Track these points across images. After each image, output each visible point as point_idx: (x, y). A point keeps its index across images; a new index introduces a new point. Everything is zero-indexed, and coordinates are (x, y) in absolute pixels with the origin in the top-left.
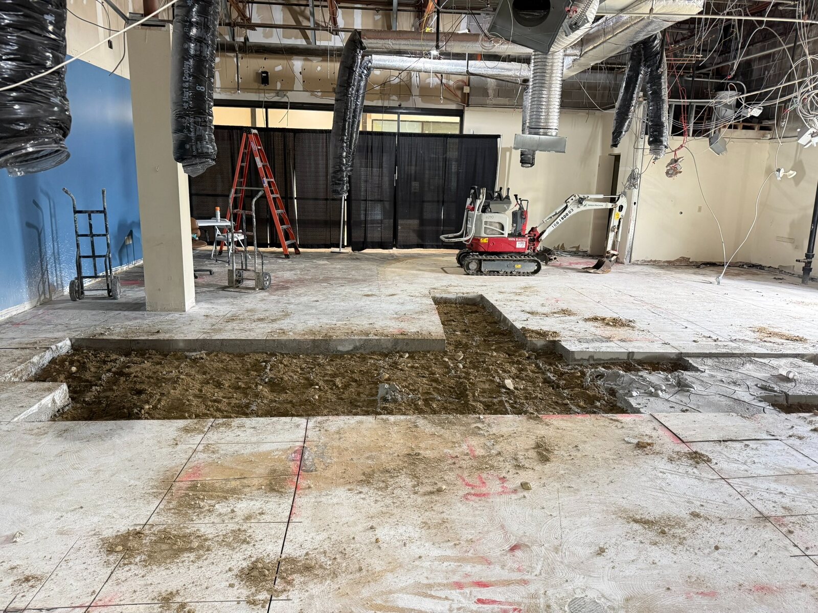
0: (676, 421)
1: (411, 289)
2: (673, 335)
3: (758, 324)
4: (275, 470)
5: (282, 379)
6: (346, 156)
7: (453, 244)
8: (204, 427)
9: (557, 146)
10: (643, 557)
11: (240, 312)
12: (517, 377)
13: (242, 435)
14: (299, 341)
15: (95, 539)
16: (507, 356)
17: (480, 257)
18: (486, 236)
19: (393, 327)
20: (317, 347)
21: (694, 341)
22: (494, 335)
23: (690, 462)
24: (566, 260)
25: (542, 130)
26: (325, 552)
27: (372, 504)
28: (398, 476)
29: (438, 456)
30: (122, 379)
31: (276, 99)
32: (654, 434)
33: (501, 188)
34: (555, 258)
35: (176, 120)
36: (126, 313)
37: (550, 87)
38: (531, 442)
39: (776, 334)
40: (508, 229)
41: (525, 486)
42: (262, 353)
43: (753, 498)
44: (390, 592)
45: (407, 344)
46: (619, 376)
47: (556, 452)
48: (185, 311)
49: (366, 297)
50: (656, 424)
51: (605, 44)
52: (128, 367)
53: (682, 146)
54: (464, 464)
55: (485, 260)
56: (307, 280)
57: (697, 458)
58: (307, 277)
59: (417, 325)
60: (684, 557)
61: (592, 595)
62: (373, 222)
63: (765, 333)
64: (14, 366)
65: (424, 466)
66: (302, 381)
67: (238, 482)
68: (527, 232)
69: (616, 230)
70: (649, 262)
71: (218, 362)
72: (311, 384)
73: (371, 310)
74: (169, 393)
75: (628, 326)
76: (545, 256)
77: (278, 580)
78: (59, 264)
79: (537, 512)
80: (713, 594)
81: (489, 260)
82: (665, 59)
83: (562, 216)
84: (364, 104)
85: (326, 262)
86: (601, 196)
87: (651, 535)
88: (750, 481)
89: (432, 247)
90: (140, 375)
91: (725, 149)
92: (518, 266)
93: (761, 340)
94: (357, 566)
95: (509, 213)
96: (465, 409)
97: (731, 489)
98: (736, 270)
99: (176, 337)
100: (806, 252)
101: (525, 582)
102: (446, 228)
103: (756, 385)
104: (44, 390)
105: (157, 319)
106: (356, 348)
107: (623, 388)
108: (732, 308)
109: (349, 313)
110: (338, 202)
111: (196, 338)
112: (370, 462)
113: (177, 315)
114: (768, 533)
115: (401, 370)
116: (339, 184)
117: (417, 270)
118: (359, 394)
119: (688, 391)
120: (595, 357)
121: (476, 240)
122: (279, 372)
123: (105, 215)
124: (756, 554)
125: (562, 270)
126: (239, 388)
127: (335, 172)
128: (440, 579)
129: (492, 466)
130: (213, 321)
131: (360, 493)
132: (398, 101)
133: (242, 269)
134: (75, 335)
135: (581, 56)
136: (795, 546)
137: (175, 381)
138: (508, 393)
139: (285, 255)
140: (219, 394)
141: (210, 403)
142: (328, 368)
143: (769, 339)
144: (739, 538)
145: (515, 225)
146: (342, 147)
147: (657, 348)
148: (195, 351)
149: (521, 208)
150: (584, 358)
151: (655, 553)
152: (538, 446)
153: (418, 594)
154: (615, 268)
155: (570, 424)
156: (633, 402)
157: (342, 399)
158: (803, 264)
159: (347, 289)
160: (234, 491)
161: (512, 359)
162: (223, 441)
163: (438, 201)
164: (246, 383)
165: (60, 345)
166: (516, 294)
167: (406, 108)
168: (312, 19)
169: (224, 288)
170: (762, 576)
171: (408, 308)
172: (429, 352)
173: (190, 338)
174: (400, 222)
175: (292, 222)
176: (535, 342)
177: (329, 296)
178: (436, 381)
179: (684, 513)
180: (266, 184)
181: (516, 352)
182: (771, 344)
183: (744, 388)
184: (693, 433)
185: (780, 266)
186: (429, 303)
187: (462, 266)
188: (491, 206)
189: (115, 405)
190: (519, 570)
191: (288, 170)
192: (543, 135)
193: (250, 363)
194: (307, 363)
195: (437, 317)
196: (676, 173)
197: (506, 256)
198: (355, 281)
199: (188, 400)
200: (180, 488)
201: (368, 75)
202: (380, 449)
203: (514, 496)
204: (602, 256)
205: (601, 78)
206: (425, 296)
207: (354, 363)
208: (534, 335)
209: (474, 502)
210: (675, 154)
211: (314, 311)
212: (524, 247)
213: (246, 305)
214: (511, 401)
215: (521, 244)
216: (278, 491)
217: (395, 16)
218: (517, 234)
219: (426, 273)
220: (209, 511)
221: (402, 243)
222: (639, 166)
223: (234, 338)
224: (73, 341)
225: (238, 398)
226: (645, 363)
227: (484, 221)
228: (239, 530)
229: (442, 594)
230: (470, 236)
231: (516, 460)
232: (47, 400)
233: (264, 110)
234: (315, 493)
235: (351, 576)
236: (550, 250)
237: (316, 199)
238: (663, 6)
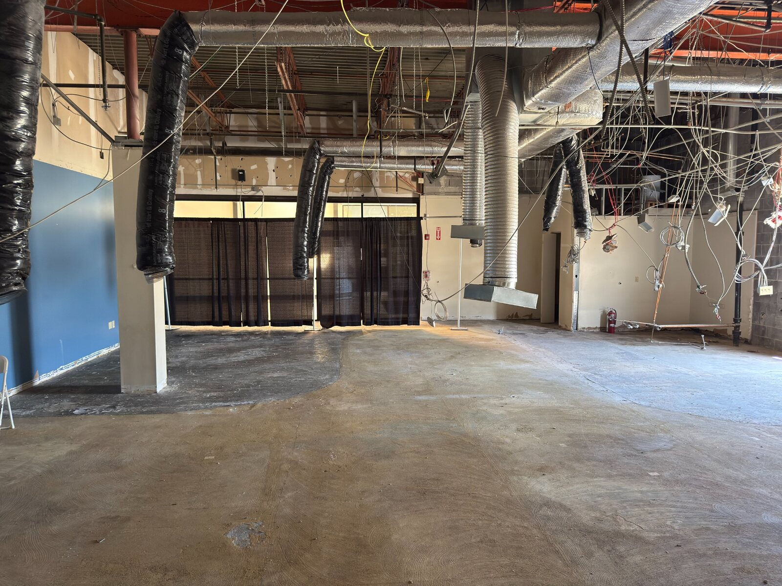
31: (252, 193)
48: (156, 392)
51: (529, 146)
53: (614, 225)
70: (594, 329)
82: (582, 156)
84: (328, 196)
100: (734, 317)
132: (361, 192)
146: (304, 237)
167: (369, 198)
168: (282, 125)
196: (612, 248)
201: (330, 173)
205: (540, 166)
210: (610, 232)
222: (577, 245)
238: (568, 120)
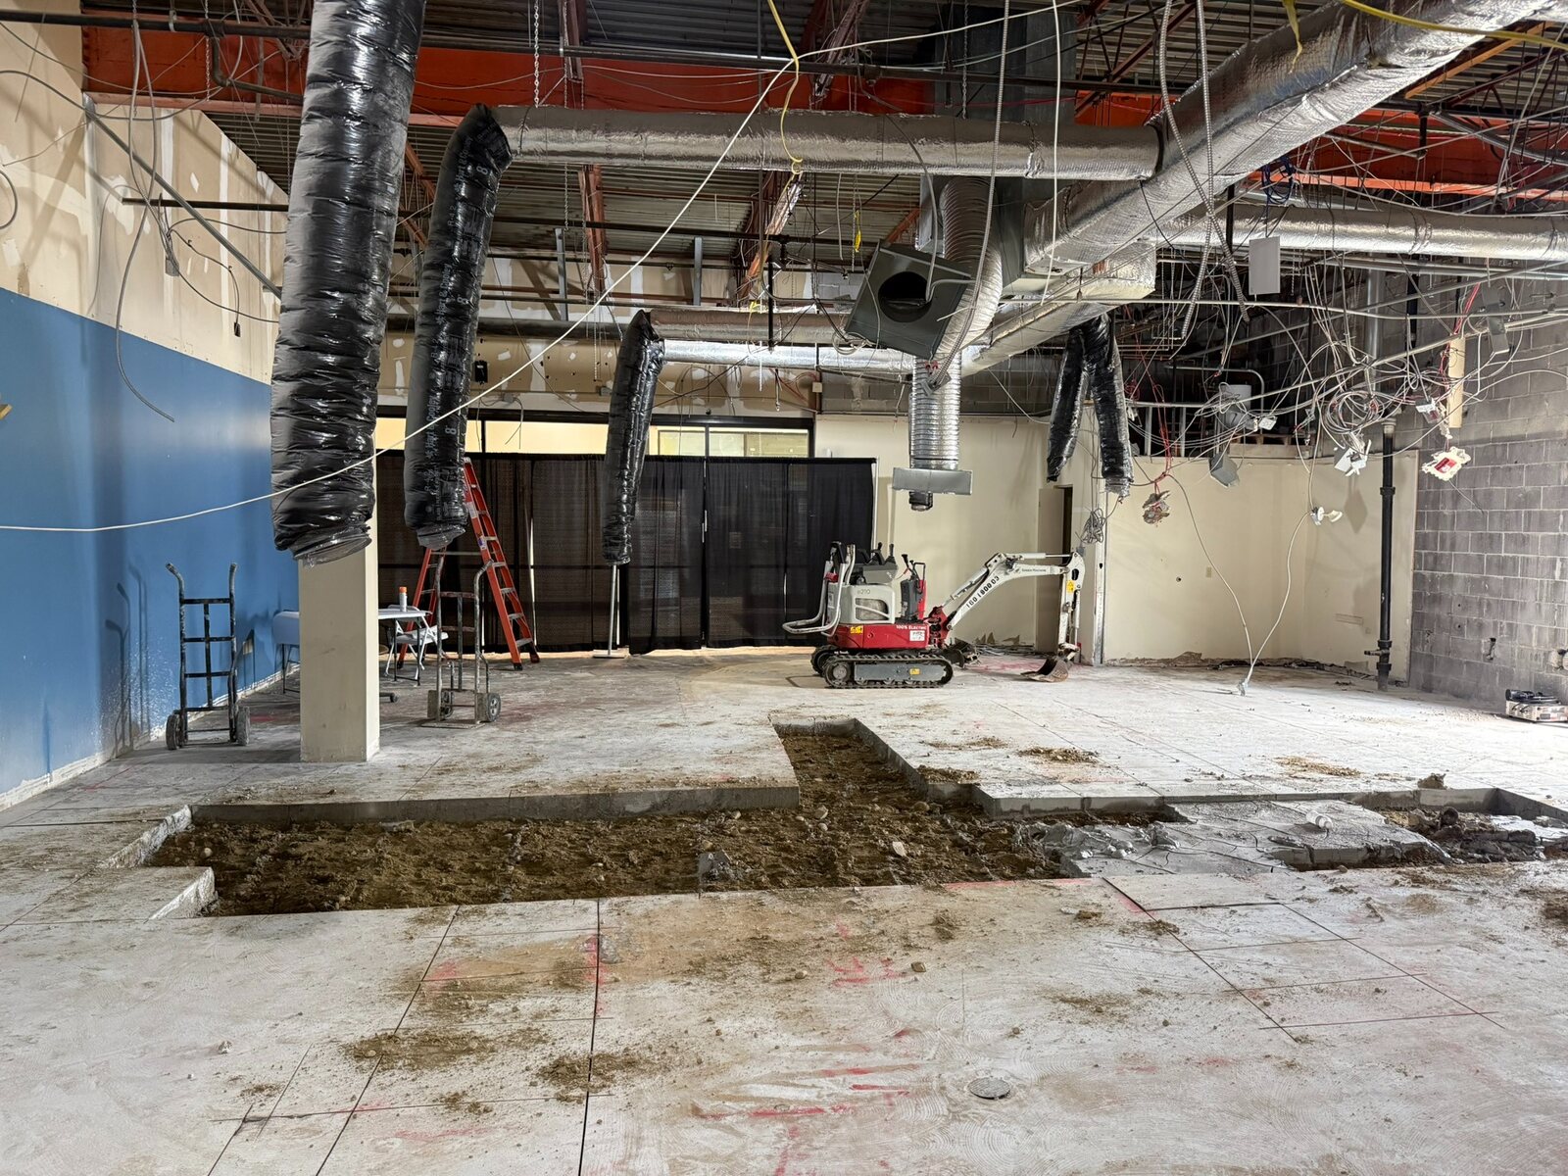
0: (1139, 886)
1: (736, 712)
2: (1155, 772)
3: (1290, 754)
4: (564, 963)
5: (543, 855)
6: (628, 501)
7: (805, 637)
8: (446, 916)
9: (958, 484)
10: (1068, 1037)
11: (457, 759)
12: (913, 840)
13: (504, 924)
14: (564, 798)
15: (334, 1047)
16: (897, 811)
17: (851, 658)
18: (860, 622)
19: (714, 772)
20: (592, 806)
21: (1186, 780)
22: (877, 781)
23: (1149, 933)
24: (996, 661)
25: (933, 462)
26: (650, 1048)
27: (708, 996)
28: (739, 964)
29: (795, 939)
30: (290, 863)
31: (500, 405)
32: (1105, 902)
33: (880, 545)
34: (975, 658)
35: (415, 473)
36: (267, 766)
37: (943, 399)
38: (929, 918)
39: (1315, 767)
40: (895, 611)
41: (917, 968)
42: (503, 820)
43: (1227, 970)
44: (741, 1083)
45: (738, 796)
46: (1066, 832)
47: (962, 928)
48: (365, 760)
49: (663, 729)
50: (1109, 890)
51: (1024, 331)
52: (296, 846)
53: (1164, 475)
54: (832, 946)
55: (859, 663)
56: (559, 704)
57: (1159, 928)
58: (559, 700)
59: (753, 768)
60: (1121, 1035)
61: (997, 1075)
62: (666, 602)
63: (1298, 765)
64: (117, 847)
65: (775, 951)
66: (576, 858)
67: (513, 979)
68: (926, 615)
69: (1070, 610)
70: (1132, 661)
71: (435, 835)
72: (591, 861)
73: (674, 748)
74: (371, 879)
75: (1087, 760)
76: (960, 653)
77: (593, 1077)
78: (147, 689)
79: (933, 996)
80: (1152, 1069)
81: (867, 663)
82: (1117, 351)
83: (982, 587)
84: (652, 414)
85: (587, 674)
86: (1043, 556)
87: (1083, 1014)
88: (1227, 953)
89: (769, 643)
90: (316, 856)
91: (1236, 477)
92: (915, 671)
93: (1290, 775)
94: (695, 1059)
95: (896, 584)
96: (834, 882)
97: (1199, 961)
98: (1277, 672)
99: (363, 800)
100: (1378, 638)
101: (914, 1067)
102: (792, 611)
103: (1269, 839)
104: (182, 877)
105: (323, 774)
106: (655, 807)
107: (1070, 849)
108: (1257, 731)
109: (638, 753)
110: (607, 571)
111: (397, 799)
112: (697, 949)
113: (353, 767)
114: (1237, 1007)
115: (731, 835)
116: (617, 545)
117: (745, 683)
118: (667, 871)
119: (1166, 849)
120: (1032, 808)
121: (843, 629)
122: (536, 846)
123: (231, 606)
124: (1215, 1028)
125: (988, 678)
126: (478, 870)
127: (609, 526)
128: (805, 1068)
129: (872, 948)
130: (417, 773)
131: (689, 984)
132: (705, 406)
133: (452, 689)
134: (195, 800)
135: (991, 345)
136: (1269, 1018)
137: (377, 863)
138: (898, 862)
139: (515, 665)
140: (447, 880)
141: (438, 891)
142: (614, 837)
143: (1303, 774)
144: (1198, 1012)
145: (906, 604)
146: (622, 487)
147: (1127, 791)
148: (394, 820)
149: (914, 576)
150: (1015, 808)
151: (1085, 1032)
152: (938, 921)
153: (778, 1084)
154: (1074, 673)
155: (984, 894)
156: (1082, 866)
157: (642, 879)
158: (1377, 659)
159: (630, 717)
160: (510, 989)
161: (904, 814)
162: (478, 932)
163: (777, 566)
164: (487, 864)
165: (177, 815)
166: (912, 716)
167: (719, 418)
168: (561, 280)
169: (420, 723)
170: (1218, 1049)
171: (736, 742)
172: (773, 809)
173: (386, 800)
174: (712, 601)
175: (526, 606)
176: (940, 788)
177: (601, 728)
178: (787, 849)
179: (1130, 990)
180: (484, 546)
181: (911, 804)
182: (1304, 781)
183: (1250, 842)
184: (1161, 898)
185: (1347, 663)
186: (770, 733)
187: (821, 673)
188: (865, 573)
189: (290, 899)
190: (906, 1055)
191: (520, 520)
192: (936, 469)
193: (487, 836)
194: (579, 832)
195: (785, 755)
196: (1161, 517)
197: (893, 656)
198: (639, 703)
199: (404, 888)
200: (432, 989)
201: (657, 371)
202: (711, 934)
203: (901, 980)
204: (1052, 653)
205: (1035, 365)
206: (761, 724)
207: (653, 829)
208: (938, 776)
209: (847, 988)
210: (1156, 487)
211: (579, 753)
212: (923, 639)
213: (464, 748)
214: (902, 873)
215: (917, 635)
216: (573, 986)
217: (698, 275)
218: (911, 618)
219: (760, 687)
220: (481, 1011)
221: (717, 639)
222: (1103, 507)
223: (457, 797)
224: (195, 809)
225: (477, 884)
226: (1108, 815)
227: (854, 598)
228: (529, 1029)
229: (808, 1082)
230: (834, 623)
231: (906, 939)
232: (189, 892)
233: (479, 423)
234: (624, 986)
235: (688, 1070)
236: (966, 644)
237: (568, 568)
238: (1097, 289)
